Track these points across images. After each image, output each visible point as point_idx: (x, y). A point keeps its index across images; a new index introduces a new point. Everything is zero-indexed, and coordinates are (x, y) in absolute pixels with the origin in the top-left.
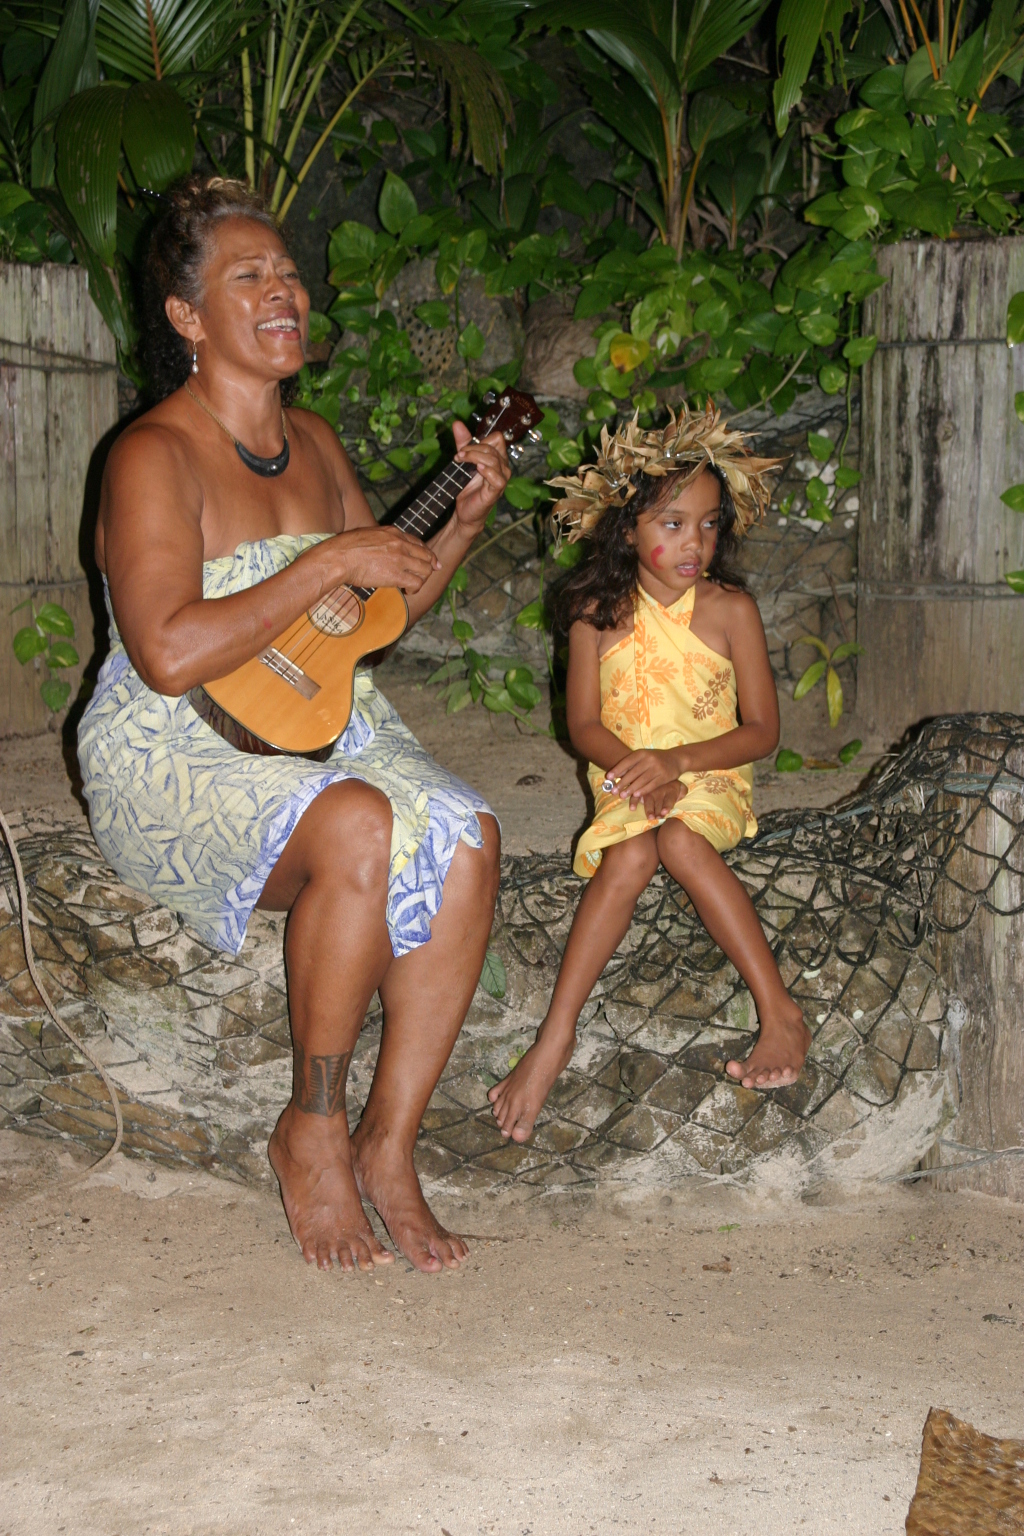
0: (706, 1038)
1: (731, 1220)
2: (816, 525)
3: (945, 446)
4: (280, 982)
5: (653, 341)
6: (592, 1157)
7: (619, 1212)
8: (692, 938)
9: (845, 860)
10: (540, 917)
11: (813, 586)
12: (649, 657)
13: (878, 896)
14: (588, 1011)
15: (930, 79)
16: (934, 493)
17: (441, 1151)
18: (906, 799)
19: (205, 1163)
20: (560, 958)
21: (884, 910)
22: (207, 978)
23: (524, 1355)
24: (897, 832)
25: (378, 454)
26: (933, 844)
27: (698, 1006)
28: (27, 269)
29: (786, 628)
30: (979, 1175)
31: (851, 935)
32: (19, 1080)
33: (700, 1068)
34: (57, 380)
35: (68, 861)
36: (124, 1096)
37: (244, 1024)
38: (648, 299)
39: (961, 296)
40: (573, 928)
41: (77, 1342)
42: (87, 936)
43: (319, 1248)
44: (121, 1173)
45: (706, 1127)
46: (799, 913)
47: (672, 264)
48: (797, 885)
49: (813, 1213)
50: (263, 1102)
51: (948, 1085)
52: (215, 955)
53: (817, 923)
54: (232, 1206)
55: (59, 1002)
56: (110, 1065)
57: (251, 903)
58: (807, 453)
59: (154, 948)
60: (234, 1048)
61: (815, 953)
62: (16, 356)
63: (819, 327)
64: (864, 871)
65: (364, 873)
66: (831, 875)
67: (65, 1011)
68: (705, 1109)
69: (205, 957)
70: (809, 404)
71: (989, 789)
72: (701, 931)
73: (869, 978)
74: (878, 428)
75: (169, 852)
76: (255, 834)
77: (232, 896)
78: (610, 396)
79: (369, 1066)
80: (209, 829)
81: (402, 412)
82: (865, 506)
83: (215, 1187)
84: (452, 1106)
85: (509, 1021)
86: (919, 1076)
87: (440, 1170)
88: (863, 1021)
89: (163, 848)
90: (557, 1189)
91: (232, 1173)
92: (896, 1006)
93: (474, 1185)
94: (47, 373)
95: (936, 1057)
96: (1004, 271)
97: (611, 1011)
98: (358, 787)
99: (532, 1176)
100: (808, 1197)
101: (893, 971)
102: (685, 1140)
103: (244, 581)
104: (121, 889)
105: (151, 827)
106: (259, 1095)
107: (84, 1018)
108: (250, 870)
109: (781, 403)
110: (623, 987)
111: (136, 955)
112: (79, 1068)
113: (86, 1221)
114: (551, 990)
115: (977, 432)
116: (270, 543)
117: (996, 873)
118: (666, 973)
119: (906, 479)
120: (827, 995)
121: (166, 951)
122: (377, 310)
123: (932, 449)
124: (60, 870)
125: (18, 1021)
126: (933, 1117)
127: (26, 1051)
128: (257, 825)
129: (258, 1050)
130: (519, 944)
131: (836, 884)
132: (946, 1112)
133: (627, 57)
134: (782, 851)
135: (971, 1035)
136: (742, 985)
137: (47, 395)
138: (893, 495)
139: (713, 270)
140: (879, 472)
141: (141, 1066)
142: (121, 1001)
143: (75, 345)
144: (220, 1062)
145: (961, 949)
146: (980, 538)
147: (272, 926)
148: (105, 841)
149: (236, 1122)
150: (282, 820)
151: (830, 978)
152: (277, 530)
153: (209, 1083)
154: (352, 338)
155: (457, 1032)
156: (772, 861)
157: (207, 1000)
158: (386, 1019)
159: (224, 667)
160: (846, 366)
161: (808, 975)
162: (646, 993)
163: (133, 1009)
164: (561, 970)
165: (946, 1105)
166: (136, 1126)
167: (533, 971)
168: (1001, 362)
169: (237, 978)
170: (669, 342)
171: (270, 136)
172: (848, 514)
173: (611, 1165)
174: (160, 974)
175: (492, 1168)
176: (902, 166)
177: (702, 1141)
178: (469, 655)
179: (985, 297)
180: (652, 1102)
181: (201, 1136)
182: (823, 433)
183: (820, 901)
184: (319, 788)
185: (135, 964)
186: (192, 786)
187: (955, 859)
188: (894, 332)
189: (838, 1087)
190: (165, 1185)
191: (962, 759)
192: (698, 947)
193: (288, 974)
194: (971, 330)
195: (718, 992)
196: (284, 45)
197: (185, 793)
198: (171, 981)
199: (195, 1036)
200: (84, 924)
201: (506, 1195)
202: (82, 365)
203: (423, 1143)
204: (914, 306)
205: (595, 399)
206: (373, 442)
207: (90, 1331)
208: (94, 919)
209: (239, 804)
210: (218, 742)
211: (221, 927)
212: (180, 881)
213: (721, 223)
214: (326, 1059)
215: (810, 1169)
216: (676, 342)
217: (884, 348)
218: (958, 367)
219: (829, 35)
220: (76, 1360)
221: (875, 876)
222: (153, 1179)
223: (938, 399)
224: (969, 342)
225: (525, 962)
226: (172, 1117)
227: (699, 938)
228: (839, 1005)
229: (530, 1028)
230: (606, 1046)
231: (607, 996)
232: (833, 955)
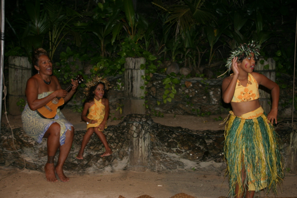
0: (99, 153)
1: (102, 175)
2: (119, 90)
3: (133, 81)
4: (46, 146)
5: (99, 67)
6: (85, 167)
7: (88, 174)
8: (98, 141)
9: (116, 131)
10: (79, 138)
11: (119, 97)
12: (96, 107)
13: (120, 136)
14: (85, 150)
15: (131, 39)
16: (132, 87)
17: (66, 167)
18: (124, 124)
19: (36, 169)
20: (81, 143)
21: (121, 137)
22: (37, 146)
23: (73, 191)
24: (123, 128)
25: (65, 80)
26: (127, 129)
27: (98, 149)
28: (20, 57)
29: (116, 102)
30: (132, 168)
31: (117, 140)
32: (12, 159)
33: (98, 156)
34: (24, 71)
35: (20, 132)
36: (26, 161)
37: (41, 152)
38: (99, 63)
39: (135, 64)
40: (83, 140)
41: (17, 192)
42: (22, 141)
43: (49, 179)
44: (25, 171)
45: (99, 163)
46: (111, 138)
47: (102, 58)
48: (111, 134)
49: (112, 174)
50: (44, 161)
51: (129, 158)
52: (38, 143)
53: (113, 139)
54: (39, 174)
55: (18, 149)
56: (24, 157)
57: (42, 137)
58: (118, 82)
59: (30, 142)
60: (40, 155)
61: (112, 142)
62: (18, 68)
63: (119, 67)
64: (119, 133)
65: (57, 134)
66: (115, 133)
67: (19, 150)
68: (99, 161)
69: (36, 143)
70: (118, 76)
71: (133, 123)
72: (99, 140)
73: (119, 145)
74: (126, 79)
75: (32, 130)
76: (43, 128)
77: (40, 135)
78: (94, 74)
79: (57, 157)
80: (37, 128)
81: (68, 75)
82: (125, 88)
83: (37, 172)
84: (68, 162)
85: (75, 151)
86: (125, 157)
87: (66, 169)
88: (118, 151)
89: (31, 130)
90: (81, 171)
91: (40, 170)
92: (122, 149)
93: (70, 171)
94: (22, 70)
95: (127, 155)
96: (140, 61)
97: (88, 150)
98: (56, 123)
99: (78, 170)
100: (112, 172)
101: (122, 144)
102: (96, 165)
103: (43, 97)
104: (26, 135)
105: (30, 127)
106: (43, 161)
107: (21, 151)
108: (42, 132)
109: (115, 75)
110: (89, 147)
111: (28, 143)
112: (20, 158)
113: (20, 177)
114: (80, 147)
115: (137, 80)
116: (47, 92)
117: (134, 133)
118: (94, 145)
119: (129, 85)
120: (114, 147)
121: (32, 143)
122: (66, 63)
123: (132, 82)
124: (19, 133)
125: (12, 152)
126: (127, 162)
127: (13, 156)
128: (44, 127)
129: (43, 155)
130: (76, 142)
131: (115, 134)
132: (128, 161)
133: (96, 34)
134: (109, 130)
135: (131, 152)
136: (104, 146)
137: (22, 73)
138: (128, 87)
139: (107, 59)
140: (126, 84)
141: (28, 157)
142: (26, 149)
143: (26, 66)
144: (38, 157)
145: (130, 142)
146: (138, 92)
147: (45, 140)
148: (24, 129)
149: (40, 164)
150: (47, 127)
151: (114, 145)
152: (48, 91)
153: (37, 159)
154: (63, 66)
155: (69, 152)
156: (108, 131)
157: (37, 149)
158: (60, 151)
159: (40, 107)
160: (122, 71)
161: (112, 145)
162: (92, 147)
163: (27, 150)
164: (81, 145)
165: (128, 160)
166: (27, 165)
167: (78, 145)
168: (140, 72)
169: (41, 146)
170: (102, 68)
171: (53, 41)
172: (123, 89)
173: (87, 168)
174: (31, 146)
175: (72, 169)
176: (128, 49)
177: (98, 165)
178: (76, 105)
179: (138, 64)
180: (92, 161)
181: (36, 166)
182: (120, 79)
183: (113, 136)
184: (52, 123)
185: (28, 145)
186: (36, 122)
187: (129, 131)
188: (127, 68)
189: (115, 158)
190: (31, 172)
191: (130, 119)
192: (98, 142)
193: (47, 145)
194: (136, 68)
195: (100, 147)
196: (55, 31)
197: (35, 123)
198: (32, 147)
199: (35, 153)
200: (21, 139)
201: (74, 172)
202: (27, 69)
203: (64, 166)
204: (130, 65)
205: (92, 74)
206: (64, 79)
207: (19, 190)
208: (23, 139)
209: (41, 124)
210: (39, 116)
211: (38, 140)
212: (33, 134)
213: (109, 54)
214: (51, 156)
215: (112, 168)
216: (102, 67)
217: (126, 70)
218: (135, 72)
219: (118, 35)
220: (17, 194)
221: (120, 133)
222: (29, 171)
223: (133, 76)
224: (136, 69)
225: (77, 144)
226: (32, 163)
227: (99, 141)
228: (115, 149)
229: (78, 152)
230: (87, 154)
231: (87, 148)
232: (115, 143)
